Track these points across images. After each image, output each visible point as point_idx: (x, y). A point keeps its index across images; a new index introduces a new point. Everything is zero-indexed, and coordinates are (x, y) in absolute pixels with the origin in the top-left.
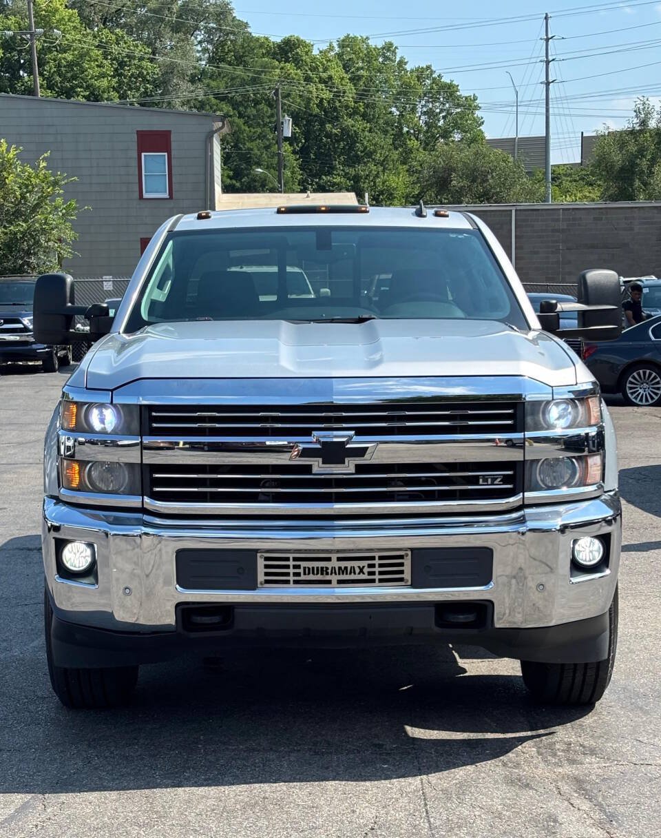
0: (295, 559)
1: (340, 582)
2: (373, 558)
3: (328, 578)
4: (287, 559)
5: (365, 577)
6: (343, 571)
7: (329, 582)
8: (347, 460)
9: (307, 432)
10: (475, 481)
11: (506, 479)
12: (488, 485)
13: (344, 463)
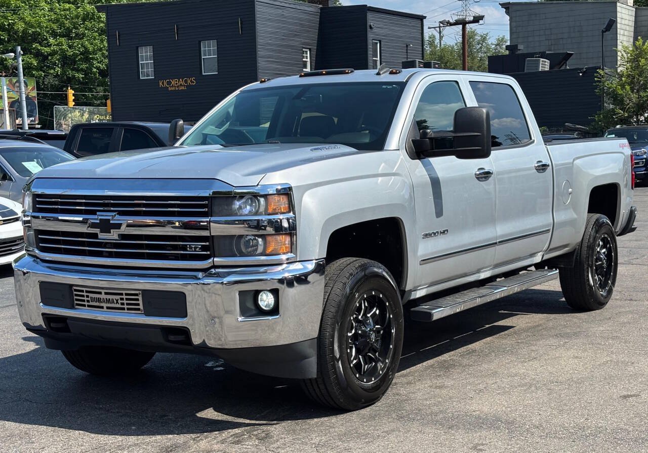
0: (87, 292)
1: (108, 308)
2: (122, 294)
3: (102, 305)
4: (82, 291)
5: (119, 306)
6: (108, 301)
7: (102, 307)
8: (112, 231)
9: (93, 213)
10: (184, 248)
11: (204, 248)
12: (192, 251)
13: (110, 233)
